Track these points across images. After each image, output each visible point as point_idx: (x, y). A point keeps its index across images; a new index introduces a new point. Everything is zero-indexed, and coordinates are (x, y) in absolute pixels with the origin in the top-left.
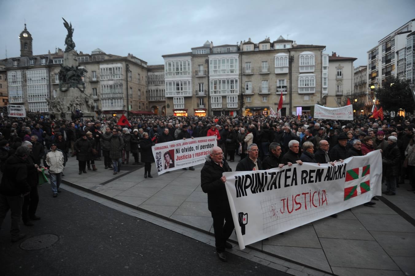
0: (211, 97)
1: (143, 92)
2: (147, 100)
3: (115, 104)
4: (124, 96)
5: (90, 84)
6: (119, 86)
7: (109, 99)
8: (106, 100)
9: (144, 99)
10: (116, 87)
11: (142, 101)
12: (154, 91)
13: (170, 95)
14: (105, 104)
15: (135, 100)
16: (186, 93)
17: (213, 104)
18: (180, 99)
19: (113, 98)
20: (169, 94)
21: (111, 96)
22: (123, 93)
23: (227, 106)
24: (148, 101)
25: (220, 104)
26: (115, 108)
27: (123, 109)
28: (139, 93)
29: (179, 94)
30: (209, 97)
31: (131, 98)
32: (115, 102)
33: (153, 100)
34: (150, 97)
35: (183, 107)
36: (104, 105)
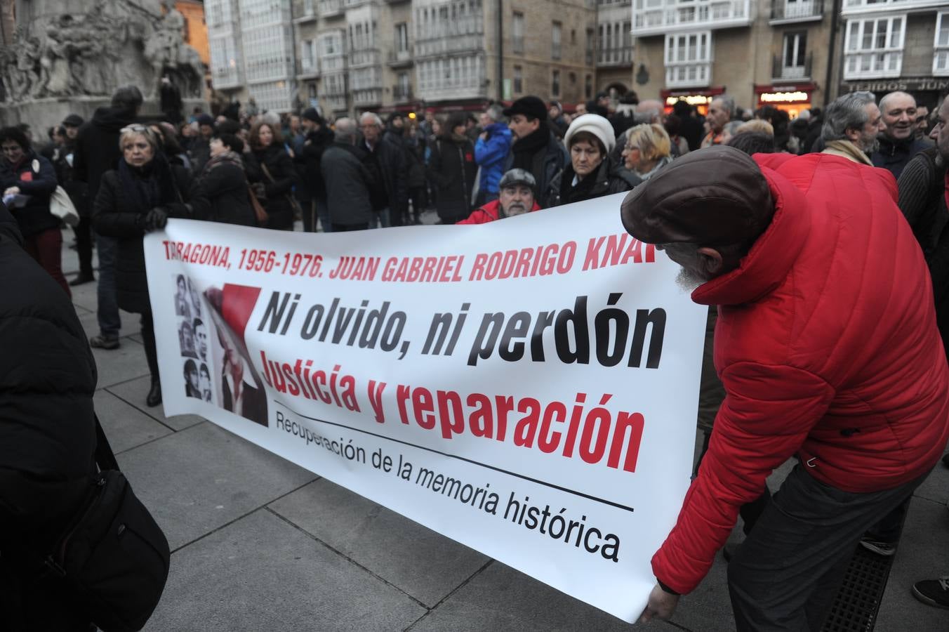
0: (845, 25)
1: (573, 33)
2: (590, 64)
3: (457, 76)
4: (487, 43)
5: (388, 10)
6: (467, 8)
7: (438, 58)
8: (429, 61)
9: (574, 58)
10: (458, 10)
11: (565, 67)
12: (617, 26)
13: (651, 23)
14: (426, 77)
15: (538, 60)
16: (721, 10)
17: (854, 57)
18: (693, 39)
19: (451, 56)
20: (646, 22)
21: (444, 46)
22: (481, 34)
23: (931, 65)
24: (594, 68)
25: (893, 59)
26: (458, 91)
27: (481, 93)
28: (556, 36)
29: (692, 18)
30: (837, 24)
31: (516, 53)
32: (457, 70)
33: (612, 62)
34: (601, 49)
35: (703, 77)
36: (426, 82)
